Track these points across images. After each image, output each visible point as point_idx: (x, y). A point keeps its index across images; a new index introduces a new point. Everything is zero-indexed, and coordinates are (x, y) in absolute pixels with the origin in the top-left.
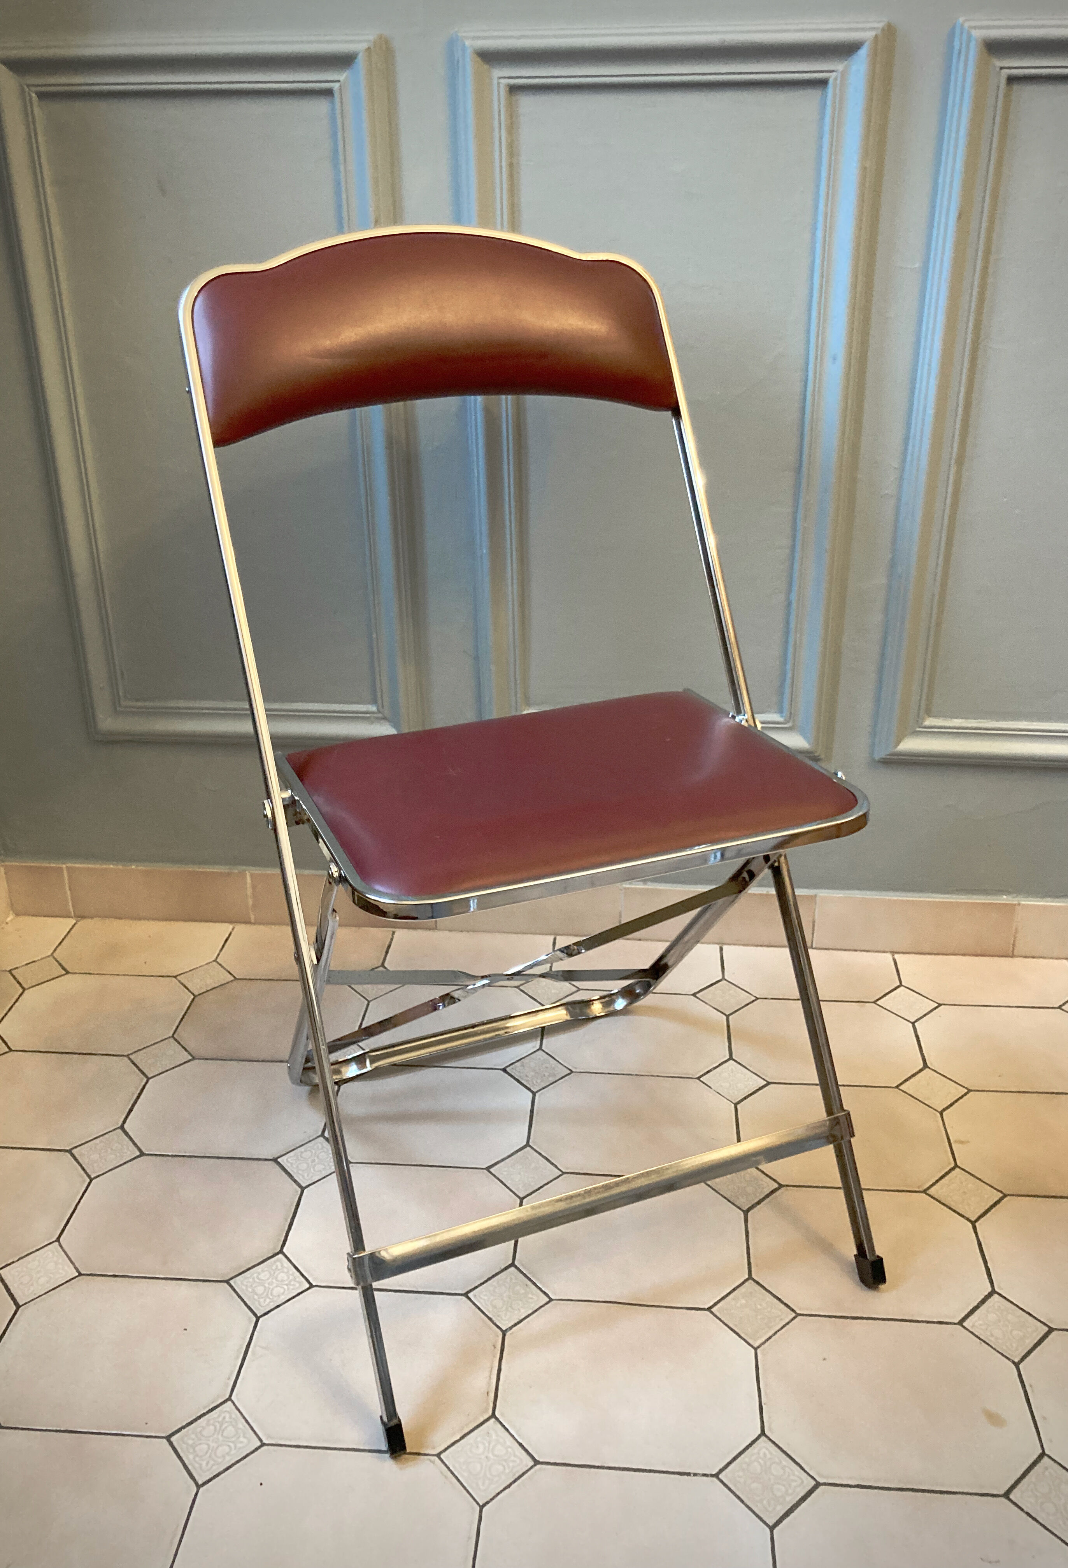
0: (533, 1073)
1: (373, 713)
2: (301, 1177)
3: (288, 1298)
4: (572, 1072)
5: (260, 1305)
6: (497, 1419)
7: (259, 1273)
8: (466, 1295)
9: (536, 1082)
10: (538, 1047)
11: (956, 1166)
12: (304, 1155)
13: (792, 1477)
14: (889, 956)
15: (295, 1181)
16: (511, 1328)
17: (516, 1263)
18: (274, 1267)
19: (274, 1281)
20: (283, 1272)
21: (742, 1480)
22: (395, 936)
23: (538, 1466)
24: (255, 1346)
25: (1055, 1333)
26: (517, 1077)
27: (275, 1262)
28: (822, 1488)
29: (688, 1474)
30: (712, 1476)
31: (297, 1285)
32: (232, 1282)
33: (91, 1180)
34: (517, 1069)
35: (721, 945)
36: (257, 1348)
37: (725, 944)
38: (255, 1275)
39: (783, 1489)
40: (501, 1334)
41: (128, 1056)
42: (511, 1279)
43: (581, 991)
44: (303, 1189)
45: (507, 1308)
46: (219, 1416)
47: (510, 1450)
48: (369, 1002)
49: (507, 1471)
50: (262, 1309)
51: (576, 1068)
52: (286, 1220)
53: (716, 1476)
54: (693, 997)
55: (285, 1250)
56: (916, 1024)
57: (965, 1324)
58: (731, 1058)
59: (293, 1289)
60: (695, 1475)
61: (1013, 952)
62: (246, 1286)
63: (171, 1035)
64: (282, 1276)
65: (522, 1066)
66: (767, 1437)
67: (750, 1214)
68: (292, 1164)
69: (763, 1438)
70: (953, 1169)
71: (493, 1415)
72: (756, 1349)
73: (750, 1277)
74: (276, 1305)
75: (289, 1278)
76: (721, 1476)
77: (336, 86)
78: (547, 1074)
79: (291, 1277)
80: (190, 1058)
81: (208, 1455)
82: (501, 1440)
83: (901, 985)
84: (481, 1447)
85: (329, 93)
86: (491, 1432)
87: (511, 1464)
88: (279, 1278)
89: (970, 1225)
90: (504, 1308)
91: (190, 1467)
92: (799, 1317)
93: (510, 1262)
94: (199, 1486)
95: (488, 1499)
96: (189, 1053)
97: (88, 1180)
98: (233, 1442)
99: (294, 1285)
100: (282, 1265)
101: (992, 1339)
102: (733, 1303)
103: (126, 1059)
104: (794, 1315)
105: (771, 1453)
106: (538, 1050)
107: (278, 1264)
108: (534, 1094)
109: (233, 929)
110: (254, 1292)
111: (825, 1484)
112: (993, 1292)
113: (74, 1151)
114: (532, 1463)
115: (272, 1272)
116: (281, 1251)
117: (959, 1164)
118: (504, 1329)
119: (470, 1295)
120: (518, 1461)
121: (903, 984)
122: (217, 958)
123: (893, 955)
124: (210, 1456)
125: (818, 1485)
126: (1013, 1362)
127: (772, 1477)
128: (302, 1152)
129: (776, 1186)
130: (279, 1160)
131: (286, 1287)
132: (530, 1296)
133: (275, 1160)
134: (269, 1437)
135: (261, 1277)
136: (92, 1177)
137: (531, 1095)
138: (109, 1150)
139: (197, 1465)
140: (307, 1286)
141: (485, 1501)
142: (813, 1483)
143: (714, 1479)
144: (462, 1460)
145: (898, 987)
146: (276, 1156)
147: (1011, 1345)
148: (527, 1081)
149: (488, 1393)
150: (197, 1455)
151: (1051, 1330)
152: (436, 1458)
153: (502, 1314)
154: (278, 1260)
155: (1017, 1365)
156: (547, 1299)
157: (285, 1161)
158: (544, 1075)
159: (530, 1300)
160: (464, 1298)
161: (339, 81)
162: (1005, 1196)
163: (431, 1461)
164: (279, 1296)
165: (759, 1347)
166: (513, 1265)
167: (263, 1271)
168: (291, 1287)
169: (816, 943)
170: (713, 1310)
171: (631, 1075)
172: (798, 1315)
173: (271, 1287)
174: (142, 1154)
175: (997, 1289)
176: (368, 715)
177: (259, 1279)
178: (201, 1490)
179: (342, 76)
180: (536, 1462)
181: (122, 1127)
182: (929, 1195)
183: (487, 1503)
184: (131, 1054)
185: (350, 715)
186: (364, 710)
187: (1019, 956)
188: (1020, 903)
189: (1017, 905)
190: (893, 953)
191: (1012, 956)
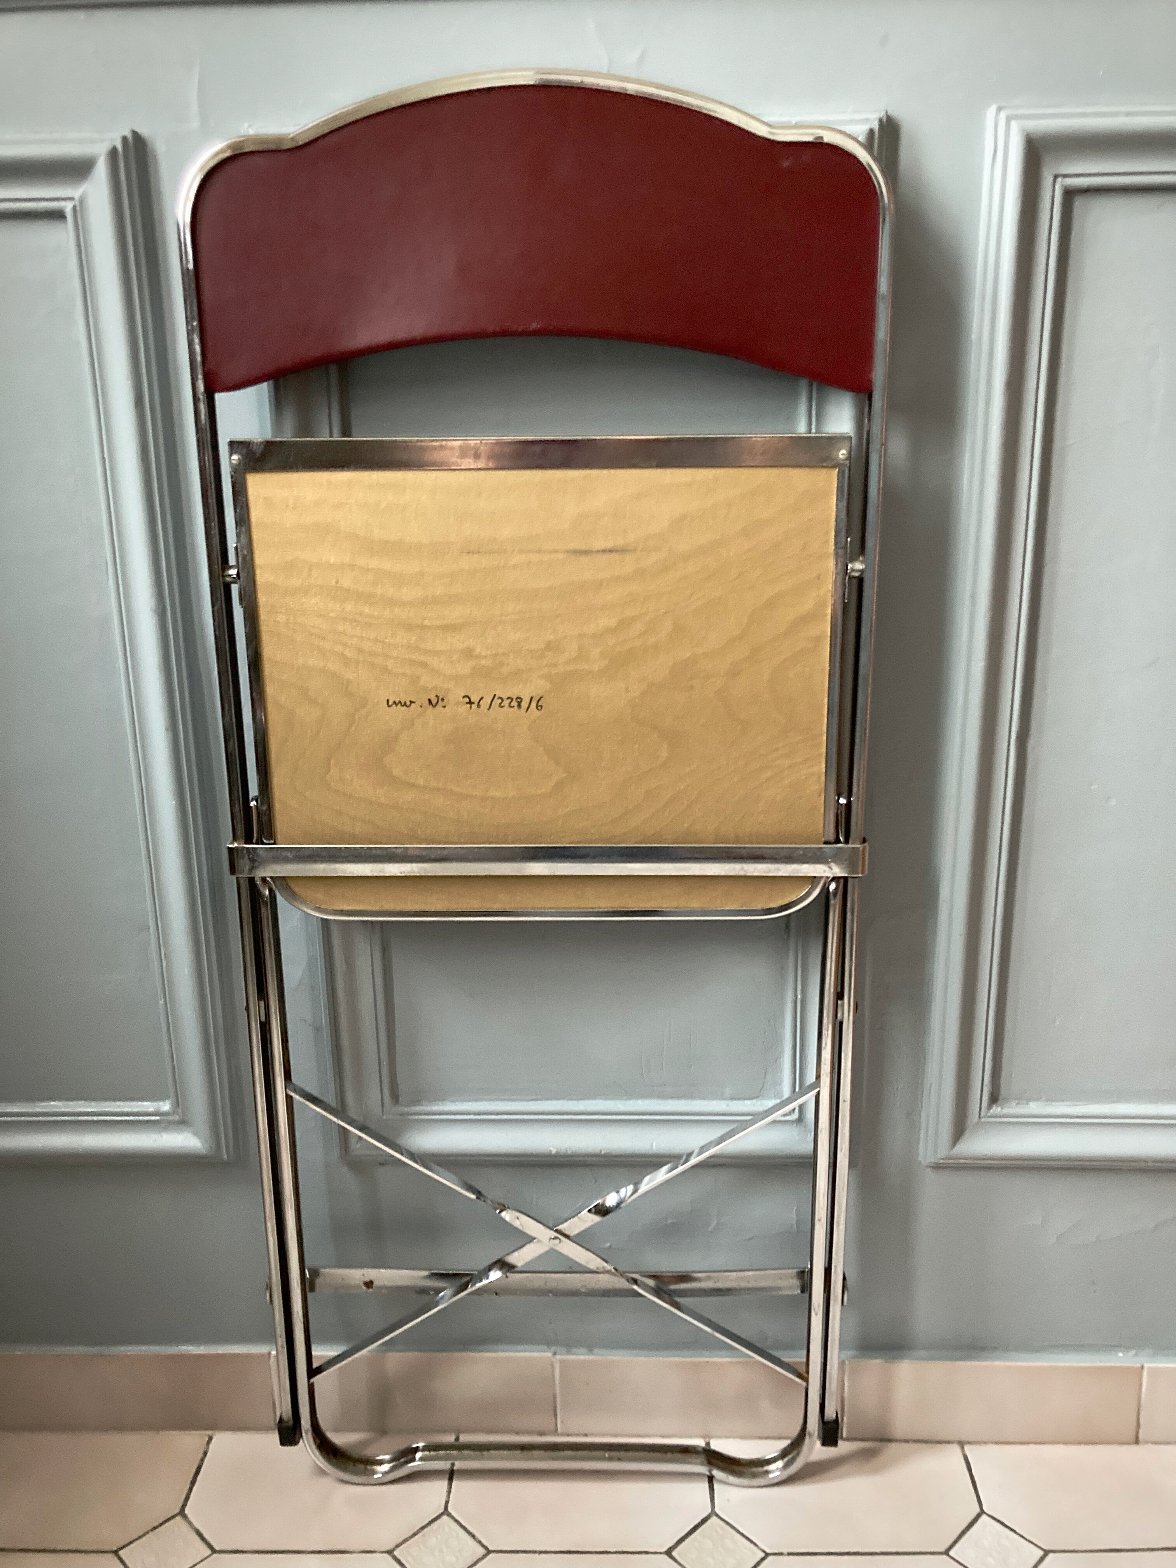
1: (166, 1114)
14: (956, 1448)
22: (211, 1446)
35: (707, 1440)
37: (713, 1437)
43: (492, 1555)
54: (665, 1557)
61: (1137, 1437)
77: (68, 207)
83: (982, 1511)
85: (57, 216)
121: (985, 1508)
123: (962, 1448)
145: (978, 1516)
161: (72, 199)
169: (848, 1432)
176: (158, 1118)
179: (76, 192)
185: (131, 1118)
186: (151, 1110)
187: (1147, 1442)
188: (1146, 1365)
189: (1141, 1368)
190: (962, 1444)
191: (1137, 1441)
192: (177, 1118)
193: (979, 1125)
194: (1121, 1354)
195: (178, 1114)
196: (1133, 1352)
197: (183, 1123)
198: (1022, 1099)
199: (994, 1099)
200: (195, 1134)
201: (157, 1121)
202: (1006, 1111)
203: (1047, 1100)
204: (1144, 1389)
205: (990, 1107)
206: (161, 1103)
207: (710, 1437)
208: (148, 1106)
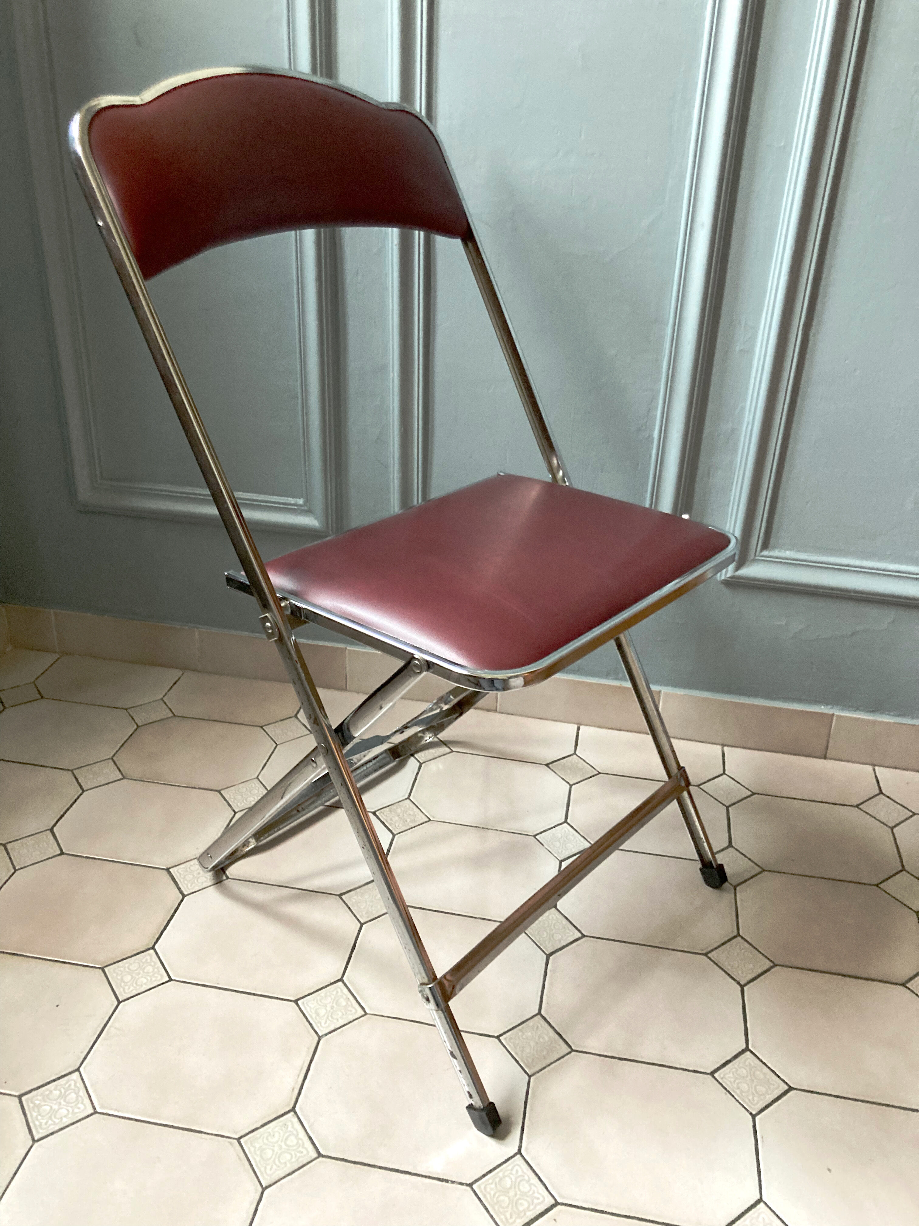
0: (397, 818)
1: (300, 505)
2: (185, 886)
3: (148, 988)
4: (430, 820)
5: (124, 990)
6: (296, 1113)
7: (131, 964)
8: (296, 1002)
9: (399, 826)
10: (407, 797)
11: (738, 935)
12: (192, 868)
13: (536, 1195)
14: (719, 748)
15: (179, 889)
16: (326, 1035)
17: (345, 979)
18: (144, 960)
19: (141, 972)
20: (151, 965)
21: (492, 1193)
23: (321, 1159)
24: (110, 1027)
25: (794, 1092)
26: (383, 820)
27: (146, 956)
28: (559, 1207)
29: (447, 1181)
30: (467, 1185)
31: (159, 977)
32: (106, 969)
33: (15, 871)
34: (385, 813)
35: (579, 725)
36: (112, 1029)
37: (582, 725)
38: (127, 965)
39: (526, 1205)
40: (317, 1038)
41: (72, 771)
42: (337, 992)
43: (453, 753)
44: (184, 896)
45: (328, 1018)
46: (67, 1083)
47: (300, 1142)
48: (277, 745)
49: (294, 1160)
50: (124, 994)
51: (434, 817)
52: (164, 921)
53: (470, 1185)
54: (545, 766)
55: (156, 947)
56: (730, 809)
57: (716, 1075)
58: (566, 821)
59: (155, 981)
60: (453, 1182)
61: (826, 755)
62: (117, 974)
63: (110, 756)
64: (149, 969)
65: (390, 811)
66: (522, 1156)
67: (551, 958)
68: (180, 874)
69: (518, 1156)
70: (734, 937)
71: (293, 1109)
72: (530, 1077)
73: (539, 1013)
74: (137, 993)
75: (153, 971)
76: (474, 1186)
78: (408, 820)
79: (156, 970)
80: (121, 777)
81: (49, 1115)
82: (295, 1132)
83: (724, 773)
84: (277, 1135)
86: (289, 1124)
87: (298, 1155)
88: (146, 971)
89: (739, 988)
90: (326, 1016)
91: (32, 1125)
92: (573, 1053)
93: (339, 977)
94: (34, 1141)
95: (271, 1183)
96: (122, 774)
97: (13, 871)
98: (72, 1107)
99: (157, 977)
100: (151, 960)
101: (738, 1091)
102: (520, 1034)
103: (70, 773)
104: (570, 1050)
105: (523, 1171)
106: (406, 799)
107: (148, 958)
108: (394, 836)
109: (182, 675)
110: (122, 979)
111: (563, 1204)
112: (747, 1049)
113: (8, 846)
114: (316, 1155)
115: (141, 964)
116: (153, 948)
117: (741, 933)
118: (320, 1035)
119: (299, 1002)
120: (305, 1152)
121: (726, 772)
122: (164, 696)
123: (722, 748)
124: (50, 1118)
125: (557, 1204)
126: (751, 1114)
127: (518, 1193)
128: (191, 866)
129: (580, 935)
130: (171, 870)
131: (149, 978)
132: (350, 1008)
133: (168, 870)
134: (102, 1107)
135: (131, 967)
136: (17, 868)
137: (391, 836)
138: (37, 847)
139: (37, 1123)
140: (167, 979)
141: (267, 1185)
142: (553, 1202)
143: (468, 1188)
144: (257, 1146)
145: (721, 775)
146: (169, 867)
147: (753, 1099)
148: (391, 824)
149: (293, 1089)
150: (40, 1115)
151: (790, 1089)
152: (235, 1141)
153: (323, 1022)
154: (149, 954)
155: (754, 1117)
156: (363, 1013)
157: (176, 871)
158: (406, 821)
159: (349, 1013)
160: (293, 1004)
162: (775, 965)
163: (231, 1143)
164: (142, 986)
165: (534, 1074)
166: (341, 980)
167: (134, 963)
168: (154, 979)
170: (501, 1038)
171: (479, 827)
172: (573, 1051)
173: (137, 977)
174: (62, 853)
175: (750, 1047)
176: (296, 507)
177: (129, 969)
178: (36, 1145)
180: (320, 1155)
181: (52, 830)
182: (710, 958)
183: (270, 1186)
184: (75, 769)
185: (282, 506)
186: (293, 502)
187: (831, 759)
188: (836, 713)
189: (833, 715)
190: (723, 745)
191: (825, 758)
192: (306, 508)
193: (754, 560)
194: (823, 707)
195: (306, 506)
196: (830, 707)
197: (309, 512)
198: (781, 547)
199: (766, 545)
200: (315, 519)
201: (295, 509)
202: (772, 553)
203: (798, 551)
204: (832, 728)
205: (762, 550)
206: (298, 500)
208: (291, 500)
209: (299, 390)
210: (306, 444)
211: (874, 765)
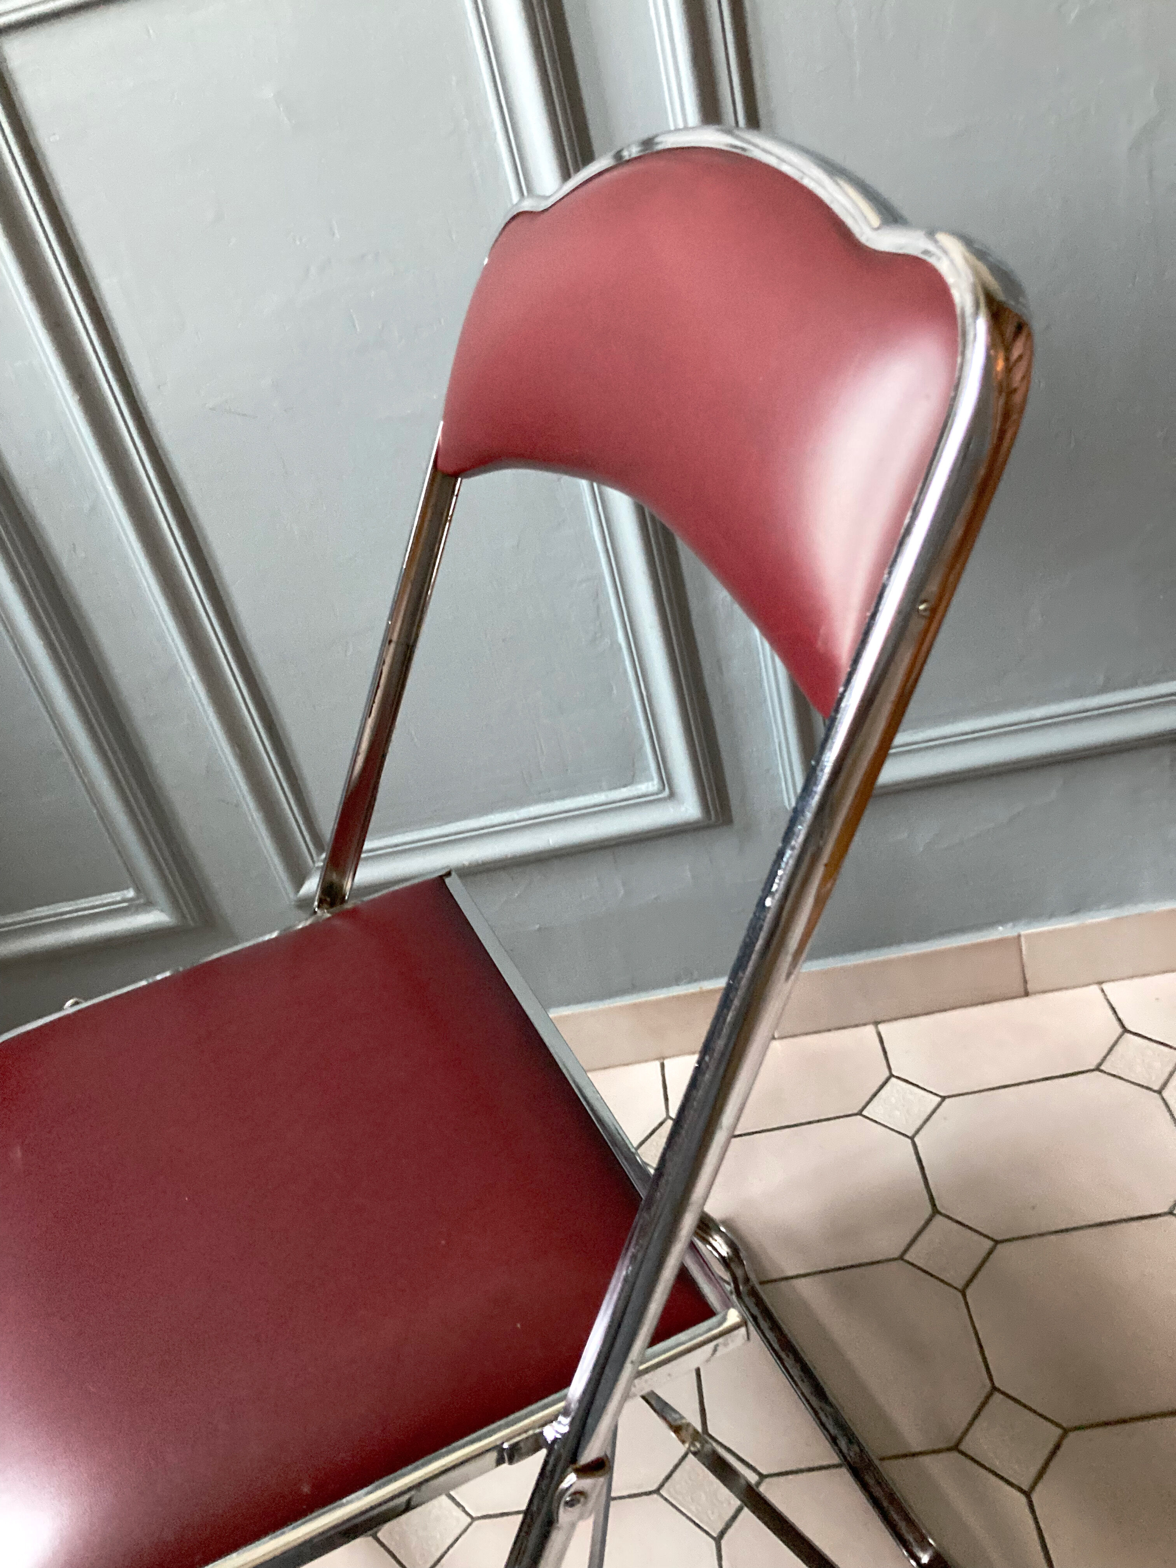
1: (132, 900)
11: (994, 1388)
14: (872, 1029)
37: (667, 1056)
56: (916, 1139)
61: (1026, 991)
67: (721, 1542)
70: (989, 1396)
83: (891, 1075)
89: (1025, 1500)
117: (997, 1384)
121: (894, 1072)
145: (888, 1080)
162: (1066, 1432)
182: (963, 1454)
185: (105, 908)
186: (119, 898)
187: (1035, 993)
188: (1022, 933)
189: (1019, 936)
190: (876, 1023)
191: (1027, 994)
192: (142, 901)
194: (1000, 928)
195: (141, 897)
196: (1011, 924)
197: (149, 904)
200: (162, 911)
201: (126, 906)
204: (1024, 953)
206: (125, 892)
207: (664, 1058)
208: (116, 896)
209: (59, 742)
210: (104, 816)
211: (1100, 983)
